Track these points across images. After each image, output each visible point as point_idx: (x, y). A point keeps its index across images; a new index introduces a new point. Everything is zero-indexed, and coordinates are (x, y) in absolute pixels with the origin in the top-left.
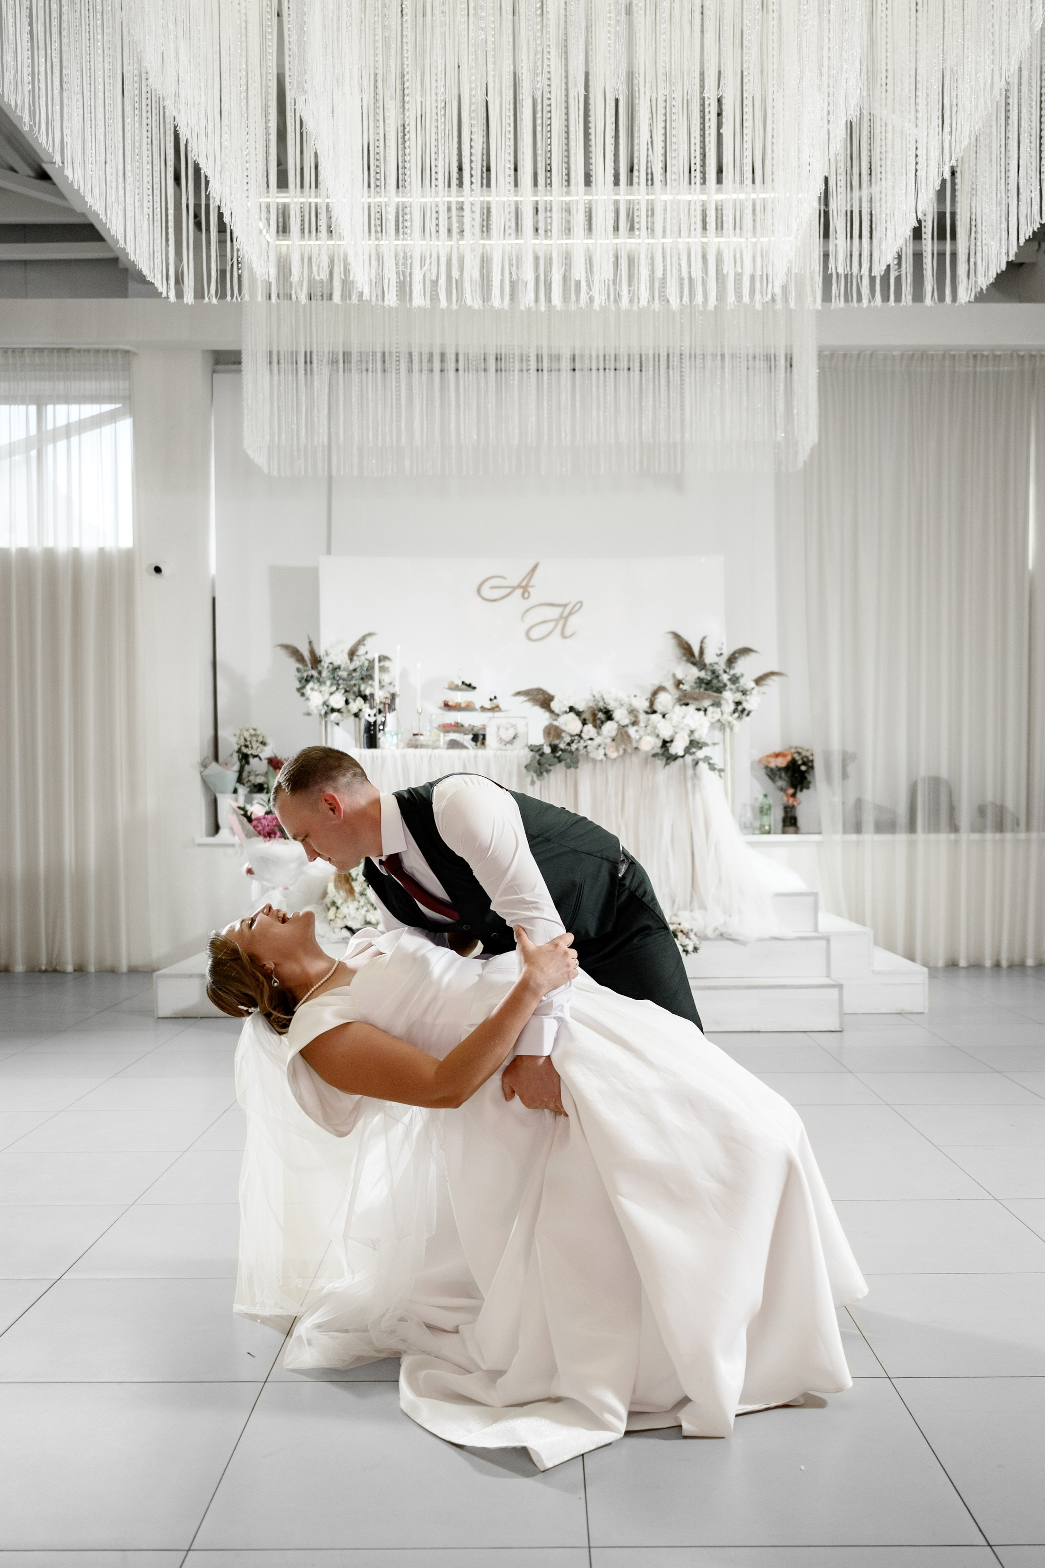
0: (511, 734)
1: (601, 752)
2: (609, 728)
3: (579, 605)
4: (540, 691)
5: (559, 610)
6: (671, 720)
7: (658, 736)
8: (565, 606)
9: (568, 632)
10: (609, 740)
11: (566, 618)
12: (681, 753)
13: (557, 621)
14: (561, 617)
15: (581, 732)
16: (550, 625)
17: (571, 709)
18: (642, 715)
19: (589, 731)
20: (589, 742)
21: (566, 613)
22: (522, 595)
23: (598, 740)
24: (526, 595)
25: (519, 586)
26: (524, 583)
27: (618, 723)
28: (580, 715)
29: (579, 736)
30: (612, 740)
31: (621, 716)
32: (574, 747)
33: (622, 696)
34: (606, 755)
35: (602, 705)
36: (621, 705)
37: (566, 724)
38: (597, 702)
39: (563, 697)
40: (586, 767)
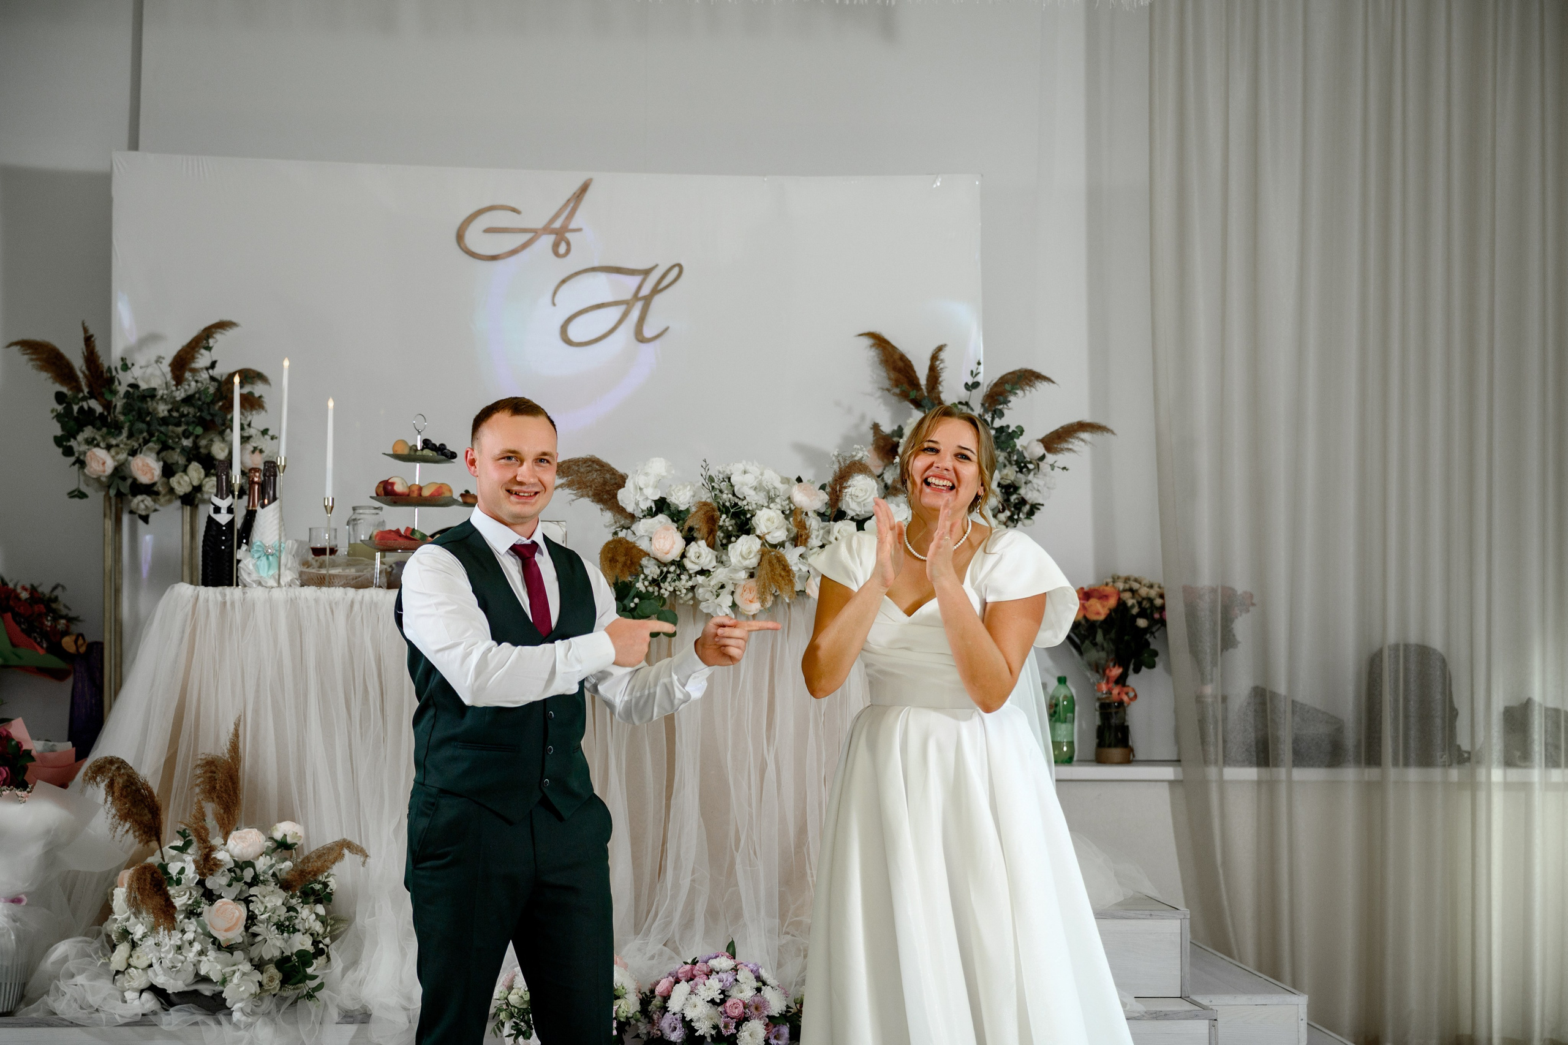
1: (726, 600)
2: (744, 550)
3: (675, 272)
4: (594, 464)
5: (633, 281)
8: (646, 273)
9: (651, 329)
10: (741, 576)
11: (648, 300)
13: (628, 304)
14: (636, 297)
15: (683, 556)
16: (615, 313)
17: (661, 506)
18: (814, 523)
19: (701, 554)
20: (700, 579)
21: (645, 291)
22: (556, 246)
23: (720, 575)
24: (562, 249)
25: (547, 230)
26: (557, 224)
27: (762, 538)
28: (679, 518)
29: (679, 566)
30: (750, 573)
31: (768, 522)
32: (667, 590)
33: (772, 478)
34: (734, 607)
35: (727, 499)
36: (770, 499)
37: (650, 538)
38: (717, 493)
39: (642, 480)
40: (688, 630)
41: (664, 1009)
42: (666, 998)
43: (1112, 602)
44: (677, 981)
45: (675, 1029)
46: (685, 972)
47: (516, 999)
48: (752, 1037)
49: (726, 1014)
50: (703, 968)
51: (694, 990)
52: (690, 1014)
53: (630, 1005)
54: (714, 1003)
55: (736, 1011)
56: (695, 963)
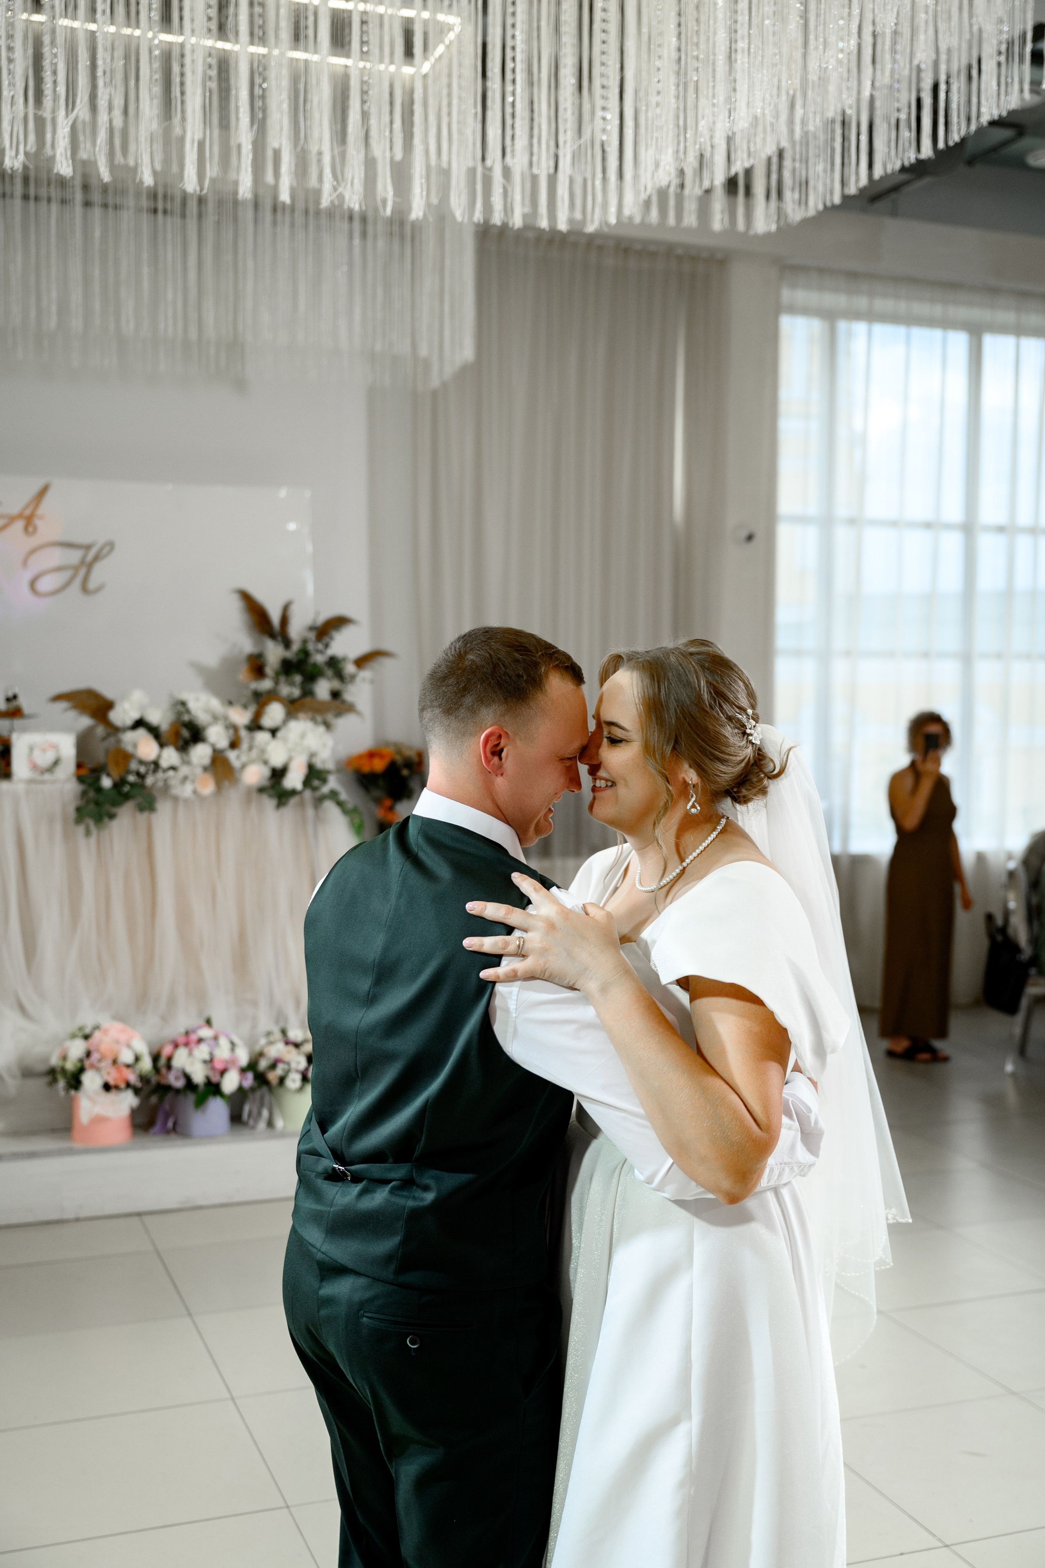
0: (50, 757)
1: (189, 788)
2: (201, 753)
3: (110, 548)
4: (90, 694)
5: (80, 553)
6: (285, 740)
7: (266, 762)
8: (88, 547)
9: (92, 584)
10: (199, 771)
11: (90, 566)
12: (299, 786)
13: (76, 569)
14: (82, 562)
15: (159, 756)
16: (67, 575)
17: (140, 723)
18: (243, 733)
19: (170, 756)
20: (171, 773)
21: (90, 557)
22: (26, 529)
23: (184, 770)
24: (31, 529)
25: (20, 516)
26: (28, 512)
27: (213, 746)
28: (154, 732)
29: (156, 764)
30: (205, 769)
31: (217, 736)
32: (149, 781)
33: (215, 704)
34: (195, 792)
35: (186, 718)
36: (215, 718)
37: (135, 746)
38: (179, 714)
39: (126, 705)
40: (164, 808)
41: (169, 1067)
42: (169, 1059)
43: (387, 761)
44: (177, 1048)
45: (177, 1080)
46: (182, 1040)
47: (70, 1066)
48: (230, 1083)
49: (213, 1069)
50: (194, 1037)
51: (190, 1054)
52: (189, 1069)
53: (146, 1064)
54: (205, 1062)
55: (219, 1066)
56: (187, 1033)
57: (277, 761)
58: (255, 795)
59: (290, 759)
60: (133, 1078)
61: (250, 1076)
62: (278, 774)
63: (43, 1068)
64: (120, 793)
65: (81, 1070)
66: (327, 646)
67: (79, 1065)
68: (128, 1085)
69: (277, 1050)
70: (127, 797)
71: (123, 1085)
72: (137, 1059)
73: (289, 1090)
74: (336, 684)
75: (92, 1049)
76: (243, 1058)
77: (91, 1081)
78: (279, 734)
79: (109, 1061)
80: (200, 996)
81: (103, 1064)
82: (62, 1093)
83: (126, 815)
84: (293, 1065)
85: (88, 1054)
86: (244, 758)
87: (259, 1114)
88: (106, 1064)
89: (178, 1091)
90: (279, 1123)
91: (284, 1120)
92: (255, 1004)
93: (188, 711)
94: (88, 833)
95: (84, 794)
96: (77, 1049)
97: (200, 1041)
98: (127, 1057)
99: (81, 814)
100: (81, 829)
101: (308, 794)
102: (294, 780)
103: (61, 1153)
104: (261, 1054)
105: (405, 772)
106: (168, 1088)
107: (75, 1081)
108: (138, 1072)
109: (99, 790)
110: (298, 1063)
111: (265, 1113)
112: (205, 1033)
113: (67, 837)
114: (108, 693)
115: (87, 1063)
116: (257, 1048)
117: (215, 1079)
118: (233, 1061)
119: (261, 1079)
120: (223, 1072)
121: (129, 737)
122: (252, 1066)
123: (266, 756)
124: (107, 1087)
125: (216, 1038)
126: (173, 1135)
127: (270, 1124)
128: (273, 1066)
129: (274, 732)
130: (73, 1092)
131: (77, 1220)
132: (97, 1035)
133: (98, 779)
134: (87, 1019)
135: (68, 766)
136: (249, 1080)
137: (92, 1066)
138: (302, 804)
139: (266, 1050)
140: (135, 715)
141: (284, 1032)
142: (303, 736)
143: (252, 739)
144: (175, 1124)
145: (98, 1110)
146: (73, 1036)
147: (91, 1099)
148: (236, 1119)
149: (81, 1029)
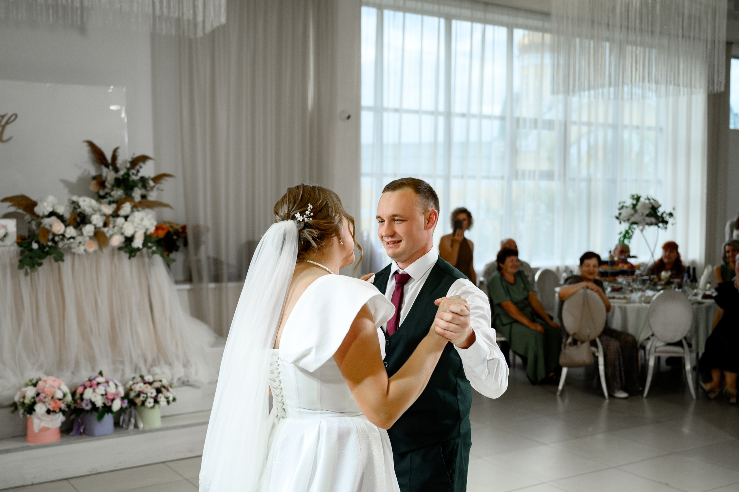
0: (2, 232)
1: (82, 248)
2: (89, 230)
3: (14, 117)
4: (23, 198)
6: (133, 222)
7: (122, 234)
8: (2, 117)
9: (5, 137)
10: (87, 239)
11: (4, 127)
12: (141, 246)
15: (65, 232)
17: (52, 214)
18: (110, 218)
19: (71, 231)
20: (72, 240)
21: (3, 122)
23: (79, 239)
27: (95, 225)
28: (61, 218)
29: (63, 235)
30: (91, 238)
31: (97, 220)
32: (60, 245)
33: (94, 202)
34: (85, 250)
35: (79, 210)
36: (95, 211)
37: (51, 226)
38: (75, 209)
39: (45, 204)
40: (68, 259)
41: (82, 399)
42: (82, 394)
43: (166, 231)
44: (85, 388)
45: (87, 405)
46: (88, 384)
47: (27, 401)
48: (117, 406)
49: (107, 398)
50: (95, 382)
51: (94, 391)
52: (93, 400)
53: (69, 398)
54: (102, 395)
55: (110, 397)
56: (90, 380)
57: (129, 233)
58: (116, 251)
59: (135, 232)
60: (63, 406)
61: (126, 401)
62: (129, 240)
63: (7, 403)
64: (43, 252)
65: (34, 403)
66: (138, 171)
67: (33, 400)
68: (61, 410)
69: (139, 386)
70: (48, 253)
71: (58, 410)
72: (65, 395)
73: (147, 407)
74: (143, 191)
75: (40, 391)
76: (122, 392)
77: (40, 409)
78: (129, 219)
79: (50, 398)
80: (92, 360)
81: (46, 400)
82: (21, 416)
83: (47, 263)
84: (149, 395)
85: (38, 395)
86: (111, 232)
87: (129, 421)
88: (48, 399)
89: (87, 411)
90: (141, 425)
91: (143, 423)
92: (122, 363)
93: (79, 207)
94: (26, 274)
95: (22, 253)
96: (31, 392)
97: (98, 384)
98: (59, 395)
99: (22, 264)
100: (22, 272)
101: (145, 250)
102: (138, 243)
103: (23, 449)
104: (131, 390)
105: (175, 237)
106: (82, 410)
107: (30, 409)
108: (65, 403)
109: (31, 250)
110: (152, 393)
111: (133, 420)
112: (100, 379)
113: (14, 276)
114: (34, 197)
115: (37, 399)
116: (128, 386)
117: (108, 404)
118: (117, 394)
119: (132, 403)
120: (113, 400)
121: (46, 222)
122: (126, 396)
123: (123, 231)
124: (49, 412)
125: (107, 382)
126: (84, 436)
127: (136, 426)
128: (138, 395)
129: (126, 218)
130: (28, 416)
131: (32, 485)
132: (40, 383)
133: (30, 244)
134: (34, 375)
135: (13, 238)
136: (126, 404)
137: (41, 401)
138: (142, 256)
139: (133, 387)
140: (50, 209)
141: (142, 377)
142: (142, 220)
143: (115, 222)
144: (84, 429)
145: (43, 424)
146: (27, 385)
147: (39, 418)
148: (117, 424)
149: (31, 381)
